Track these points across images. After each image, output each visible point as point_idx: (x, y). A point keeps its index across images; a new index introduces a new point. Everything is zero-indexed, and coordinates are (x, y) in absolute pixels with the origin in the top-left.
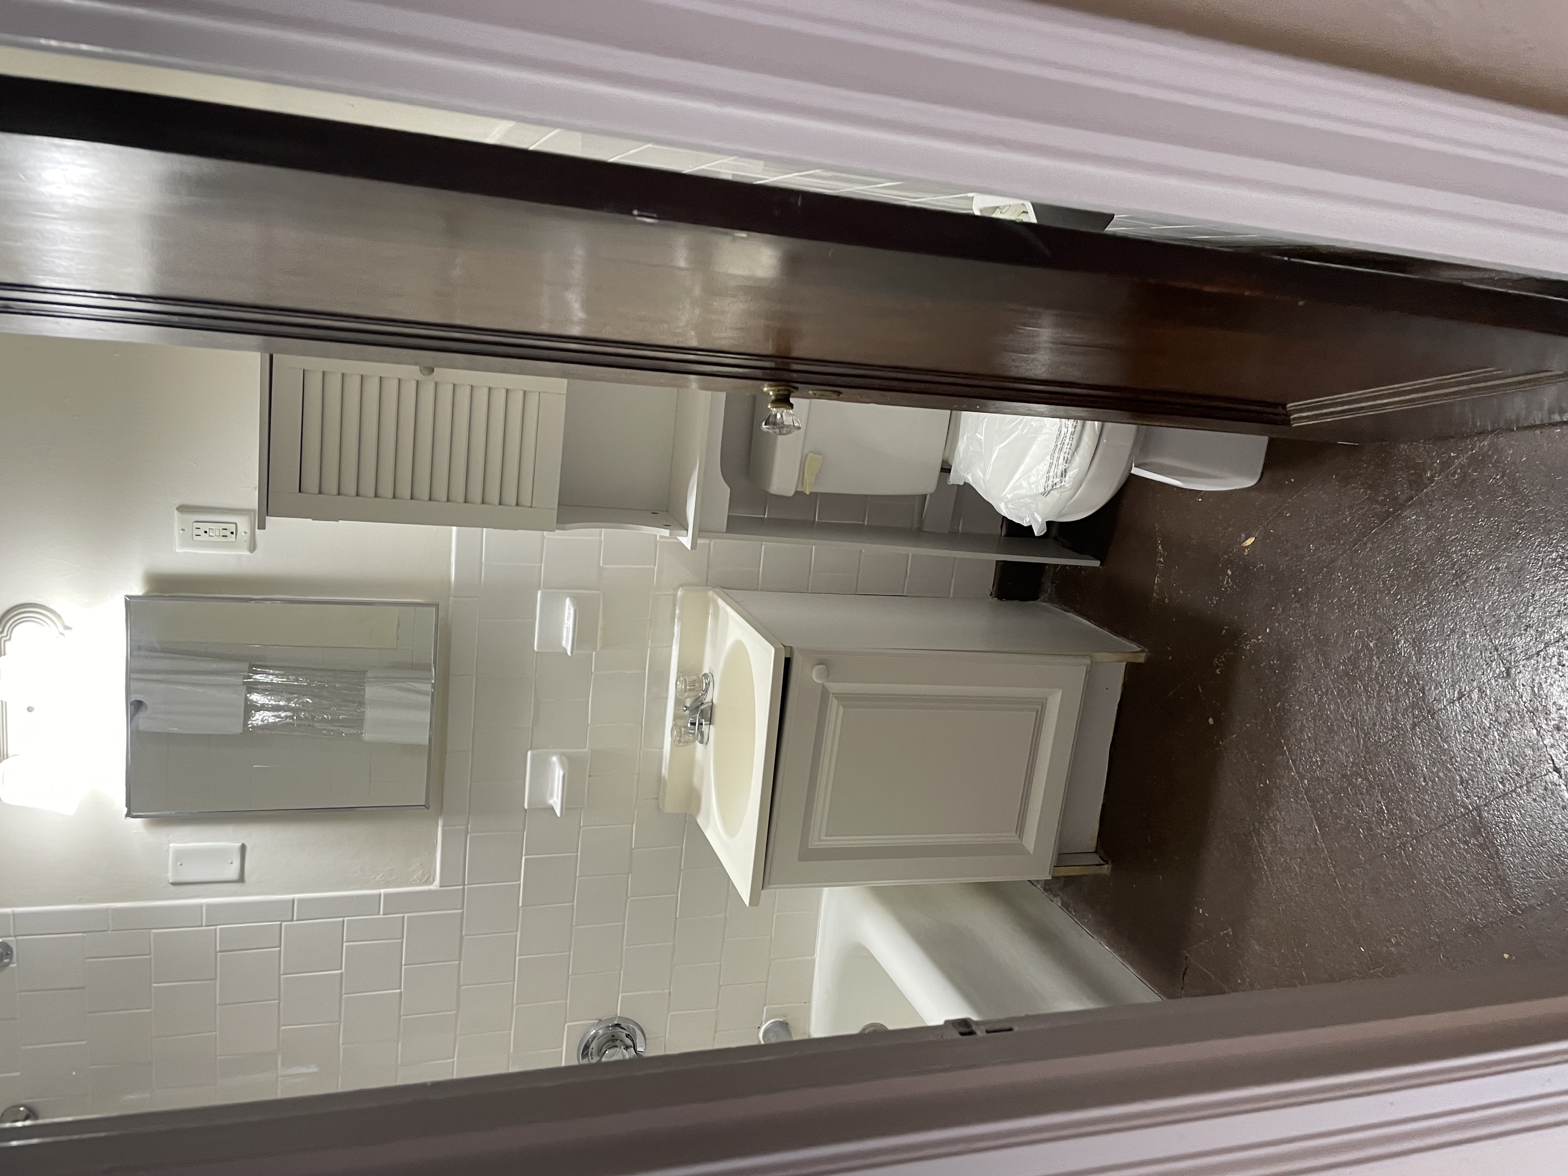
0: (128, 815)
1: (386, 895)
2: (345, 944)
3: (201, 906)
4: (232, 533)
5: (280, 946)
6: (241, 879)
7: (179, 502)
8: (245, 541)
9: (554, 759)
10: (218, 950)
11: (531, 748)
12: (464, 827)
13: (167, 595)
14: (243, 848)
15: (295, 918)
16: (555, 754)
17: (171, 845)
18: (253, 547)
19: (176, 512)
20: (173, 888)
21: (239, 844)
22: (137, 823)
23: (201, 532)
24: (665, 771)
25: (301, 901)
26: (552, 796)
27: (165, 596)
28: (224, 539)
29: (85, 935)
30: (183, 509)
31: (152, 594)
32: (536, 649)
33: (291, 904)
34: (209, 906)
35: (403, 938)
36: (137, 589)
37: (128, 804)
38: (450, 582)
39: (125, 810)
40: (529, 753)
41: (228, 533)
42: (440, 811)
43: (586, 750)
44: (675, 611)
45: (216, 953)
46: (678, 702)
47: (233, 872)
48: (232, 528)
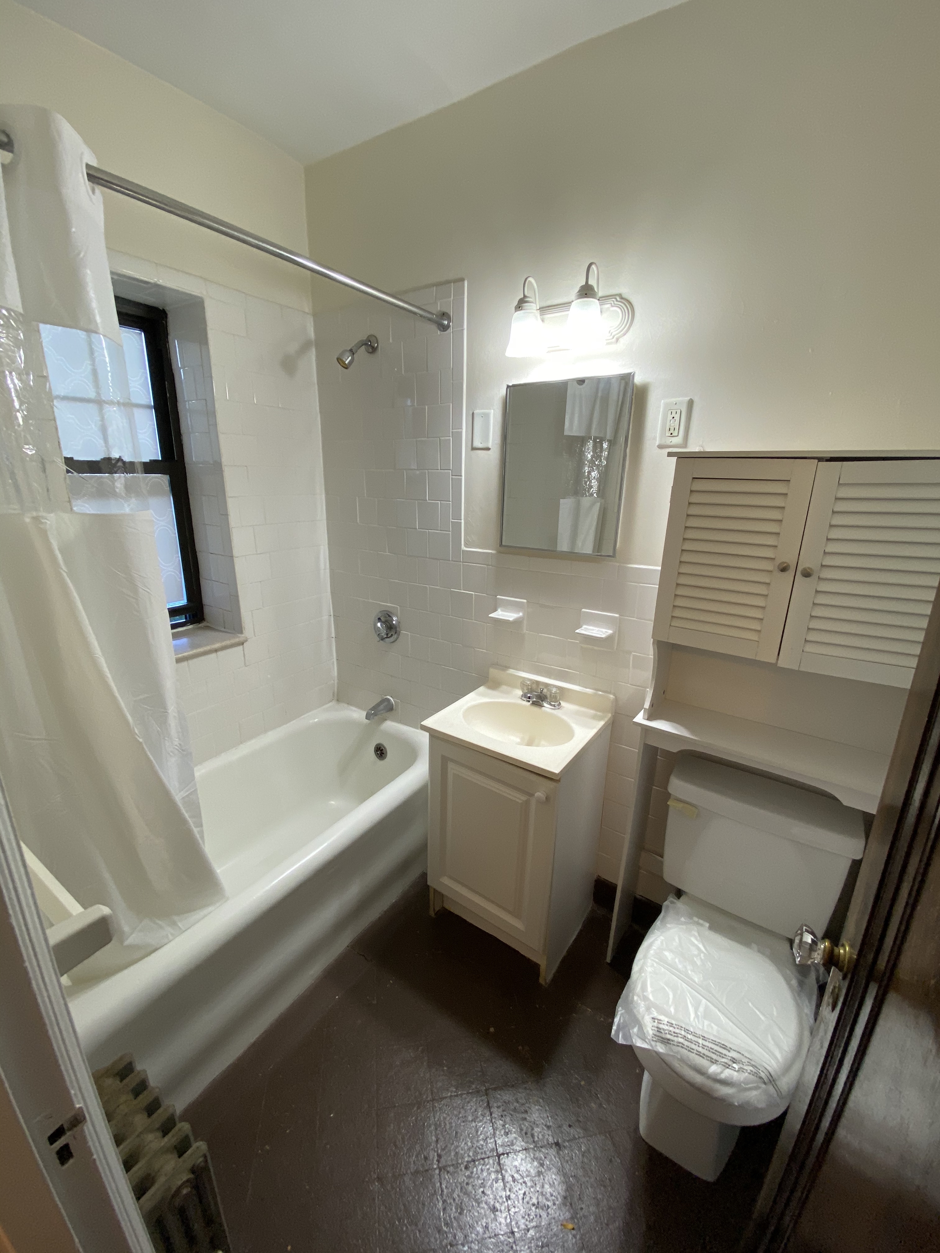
0: (508, 387)
1: (461, 522)
2: (439, 502)
3: (462, 429)
4: (671, 434)
5: (441, 470)
6: (474, 449)
7: (696, 400)
8: (666, 442)
9: (521, 614)
10: (441, 438)
11: (528, 602)
12: (490, 563)
13: (634, 397)
14: (488, 449)
15: (453, 477)
16: (524, 614)
17: (492, 411)
18: (661, 447)
19: (689, 398)
20: (471, 413)
21: (490, 447)
22: (503, 391)
23: (673, 415)
24: (511, 671)
25: (461, 480)
26: (502, 611)
27: (633, 395)
28: (668, 429)
29: (451, 369)
30: (691, 403)
31: (635, 388)
32: (583, 610)
33: (460, 475)
34: (461, 433)
35: (441, 531)
36: (638, 380)
37: (514, 386)
38: (626, 564)
39: (511, 384)
40: (525, 601)
41: (671, 431)
42: (499, 552)
43: (525, 631)
44: (601, 691)
45: (439, 437)
46: (547, 685)
47: (477, 444)
48: (675, 434)
